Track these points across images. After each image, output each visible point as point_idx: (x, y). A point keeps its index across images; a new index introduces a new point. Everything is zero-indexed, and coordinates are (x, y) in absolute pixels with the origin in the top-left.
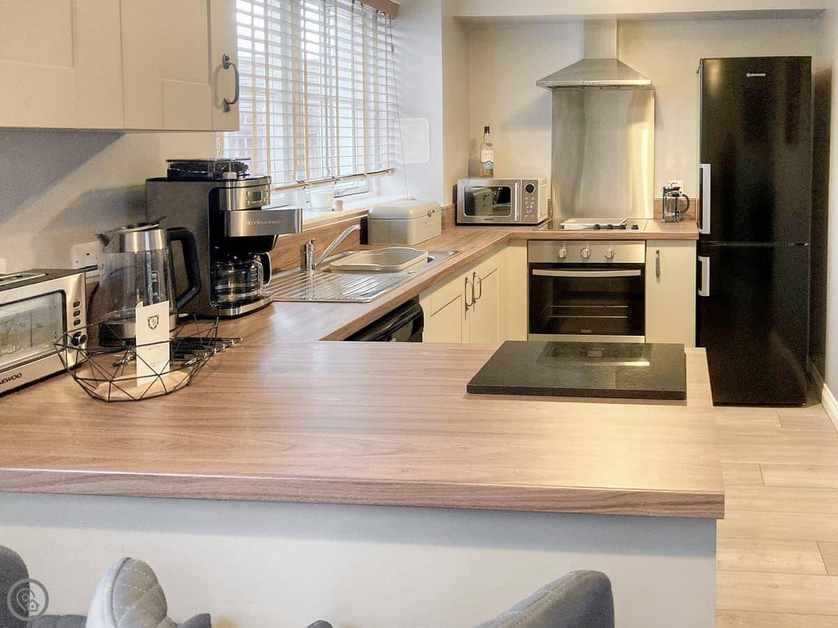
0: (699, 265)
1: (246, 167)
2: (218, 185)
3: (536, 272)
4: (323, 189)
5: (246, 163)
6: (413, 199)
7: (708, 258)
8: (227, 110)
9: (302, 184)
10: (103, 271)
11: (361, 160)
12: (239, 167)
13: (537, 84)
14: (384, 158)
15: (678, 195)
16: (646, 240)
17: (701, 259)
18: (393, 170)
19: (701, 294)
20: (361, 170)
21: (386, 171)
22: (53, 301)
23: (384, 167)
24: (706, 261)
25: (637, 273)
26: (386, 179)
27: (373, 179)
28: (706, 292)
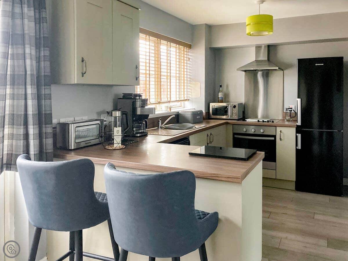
0: (297, 137)
1: (142, 96)
2: (134, 100)
3: (236, 136)
4: (166, 105)
5: (142, 95)
6: (195, 109)
7: (300, 135)
8: (137, 80)
9: (159, 103)
10: (108, 122)
11: (178, 96)
12: (140, 96)
13: (237, 70)
14: (186, 96)
15: (291, 111)
16: (276, 127)
17: (297, 134)
18: (189, 100)
19: (297, 148)
20: (178, 99)
21: (186, 100)
22: (97, 126)
23: (186, 99)
24: (299, 136)
25: (273, 138)
26: (186, 102)
27: (182, 102)
28: (299, 147)
